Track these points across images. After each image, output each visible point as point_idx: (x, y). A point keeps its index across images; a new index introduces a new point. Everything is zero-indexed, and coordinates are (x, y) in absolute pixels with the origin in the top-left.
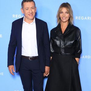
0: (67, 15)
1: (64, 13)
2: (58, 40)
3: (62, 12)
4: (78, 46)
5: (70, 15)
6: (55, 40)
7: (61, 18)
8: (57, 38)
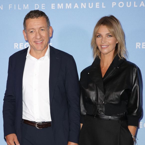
0: (110, 40)
1: (104, 36)
2: (92, 89)
3: (100, 35)
4: (132, 102)
5: (117, 40)
6: (87, 90)
7: (99, 47)
8: (91, 85)
